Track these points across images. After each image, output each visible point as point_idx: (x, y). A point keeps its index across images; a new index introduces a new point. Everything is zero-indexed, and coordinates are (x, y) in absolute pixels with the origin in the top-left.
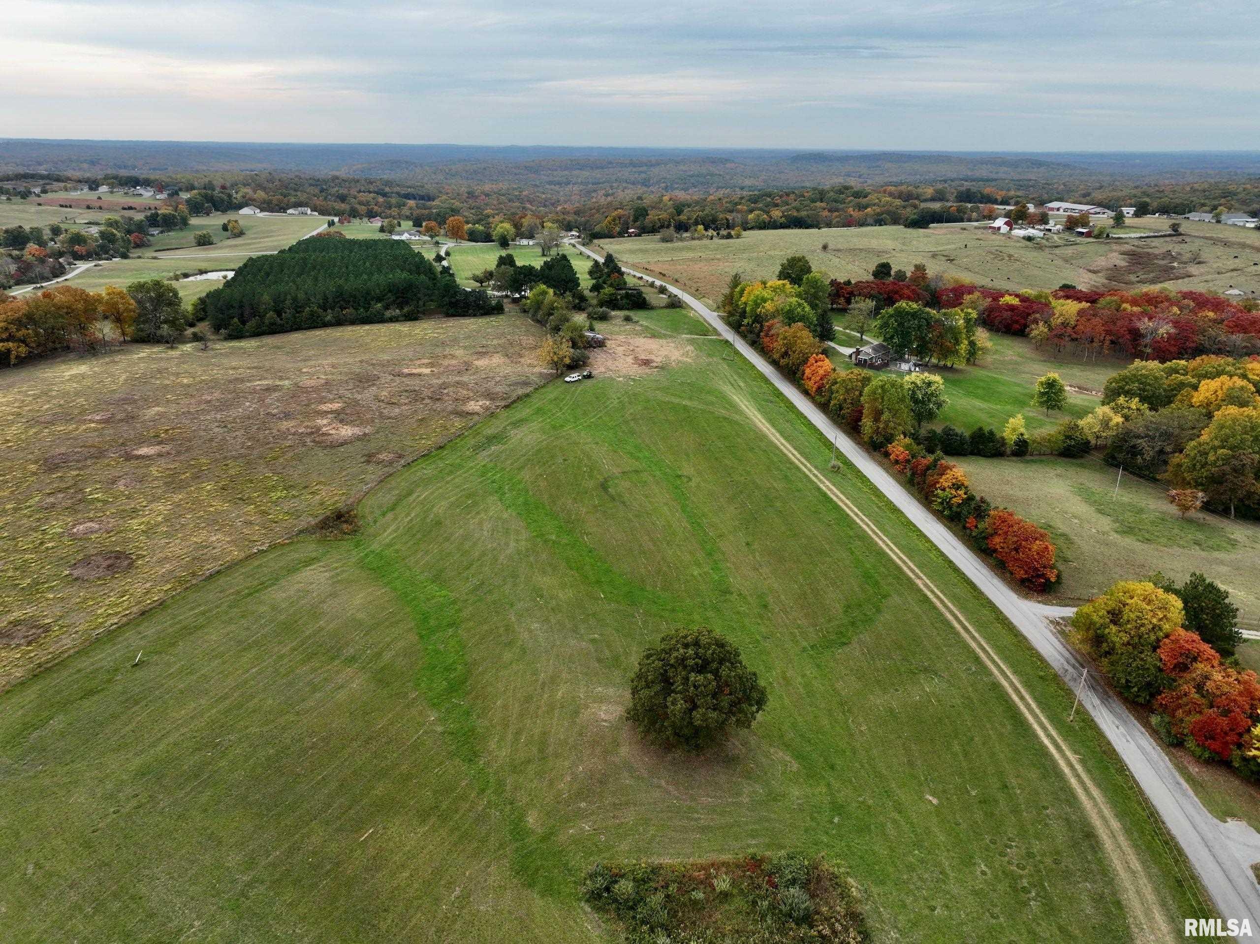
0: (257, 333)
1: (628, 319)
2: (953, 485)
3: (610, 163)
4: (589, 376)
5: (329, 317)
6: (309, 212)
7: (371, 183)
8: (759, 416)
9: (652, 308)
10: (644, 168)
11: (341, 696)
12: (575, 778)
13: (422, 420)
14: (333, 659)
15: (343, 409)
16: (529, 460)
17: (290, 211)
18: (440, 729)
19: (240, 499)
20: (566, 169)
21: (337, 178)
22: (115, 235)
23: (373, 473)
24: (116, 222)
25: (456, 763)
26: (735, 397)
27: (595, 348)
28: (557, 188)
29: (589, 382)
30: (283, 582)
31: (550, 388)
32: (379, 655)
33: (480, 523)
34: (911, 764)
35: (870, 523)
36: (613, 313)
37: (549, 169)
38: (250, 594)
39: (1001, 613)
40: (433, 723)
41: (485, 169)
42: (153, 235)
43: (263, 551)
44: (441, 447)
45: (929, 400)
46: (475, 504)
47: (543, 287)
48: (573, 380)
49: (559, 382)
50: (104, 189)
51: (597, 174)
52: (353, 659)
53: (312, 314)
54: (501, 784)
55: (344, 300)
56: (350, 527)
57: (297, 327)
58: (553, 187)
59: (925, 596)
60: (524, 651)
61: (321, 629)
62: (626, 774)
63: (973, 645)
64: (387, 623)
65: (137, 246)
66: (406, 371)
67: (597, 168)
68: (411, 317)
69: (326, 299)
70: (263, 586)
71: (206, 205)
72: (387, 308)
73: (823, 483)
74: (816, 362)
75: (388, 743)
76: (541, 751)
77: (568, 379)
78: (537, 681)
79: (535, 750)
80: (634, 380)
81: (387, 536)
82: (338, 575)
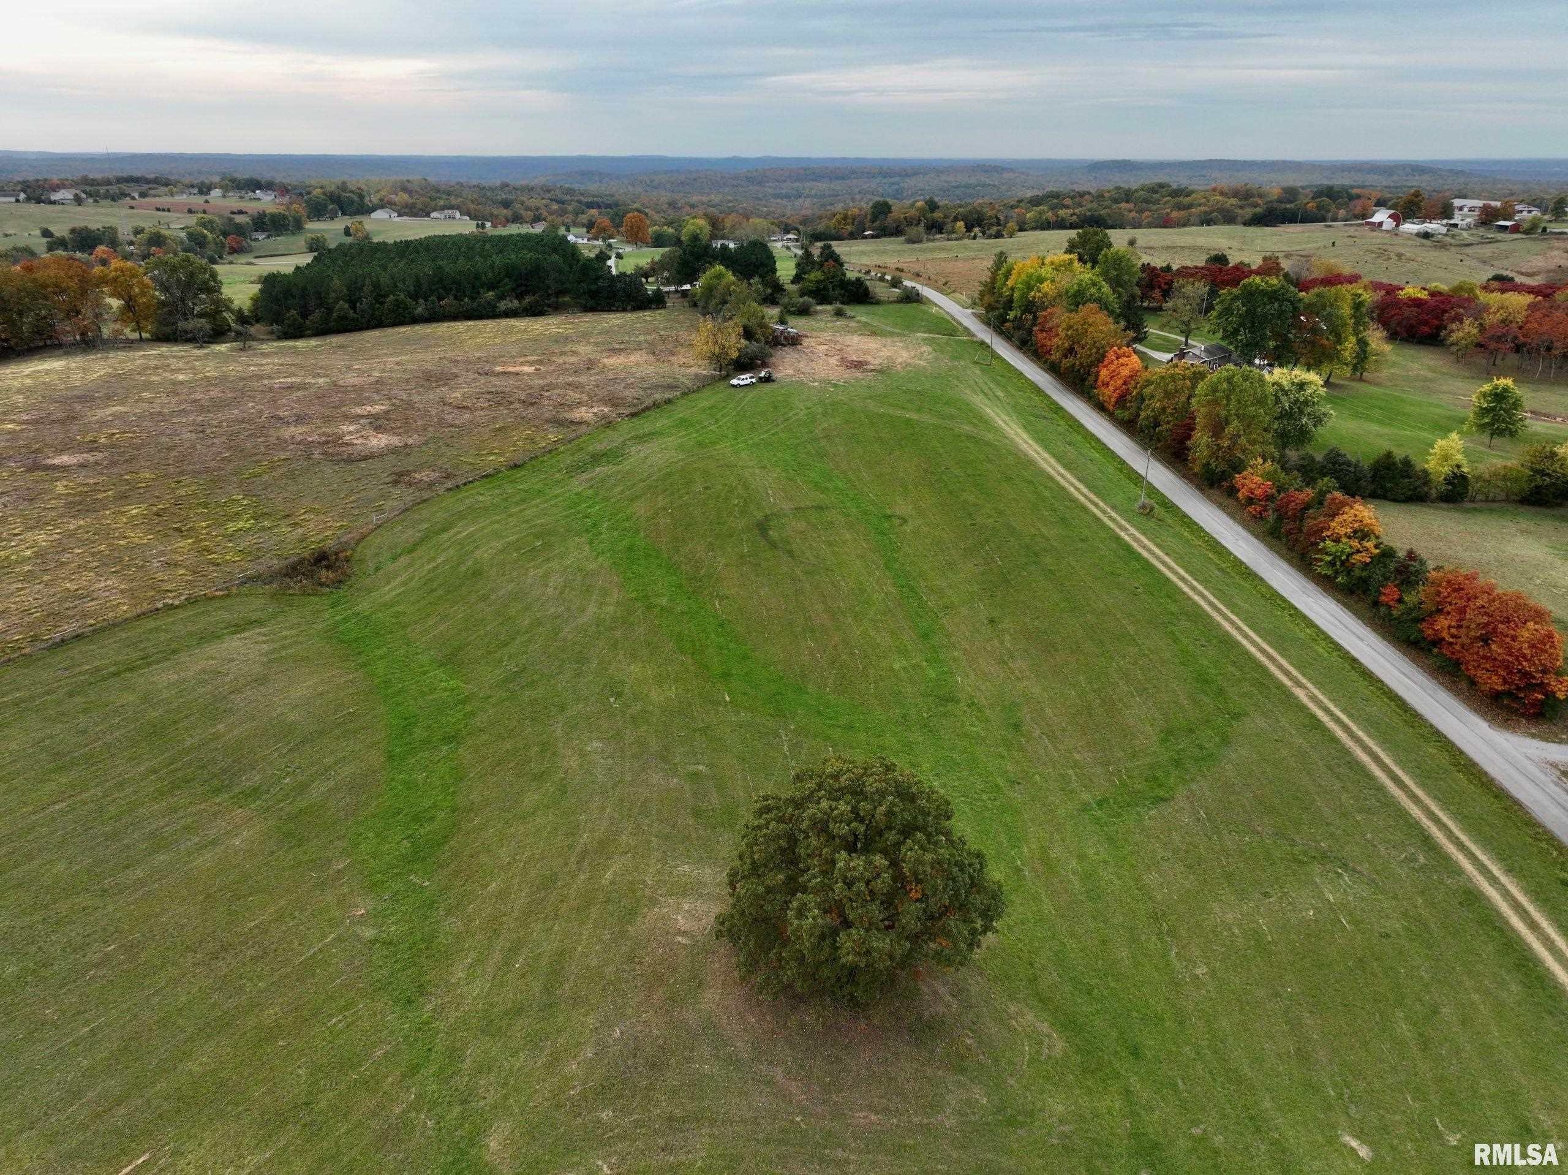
0: (322, 331)
1: (839, 314)
2: (1355, 532)
3: (854, 172)
4: (768, 379)
5: (420, 310)
6: (458, 215)
7: (549, 191)
8: (1025, 436)
9: (878, 303)
10: (897, 179)
11: (206, 860)
12: (602, 1048)
13: (499, 429)
14: (218, 791)
15: (387, 412)
16: (650, 487)
17: (434, 215)
18: (368, 933)
19: (176, 529)
20: (798, 180)
21: (507, 185)
22: (205, 237)
23: (400, 497)
24: (211, 222)
25: (379, 1006)
26: (988, 411)
27: (784, 346)
28: (785, 202)
29: (767, 387)
30: (183, 657)
31: (707, 392)
32: (303, 788)
33: (546, 575)
35: (1206, 593)
36: (819, 308)
37: (778, 181)
38: (115, 674)
39: (1462, 752)
40: (362, 921)
41: (695, 179)
42: (256, 240)
43: (172, 607)
44: (516, 466)
45: (1301, 412)
46: (548, 546)
47: (720, 268)
48: (742, 383)
49: (721, 385)
50: (216, 193)
51: (837, 186)
52: (255, 792)
53: (398, 303)
54: (454, 1054)
56: (331, 575)
58: (779, 201)
59: (1313, 716)
60: (563, 789)
61: (217, 737)
62: (705, 1050)
63: (1415, 811)
64: (337, 732)
65: (234, 251)
66: (499, 369)
67: (837, 178)
68: (535, 311)
70: (146, 661)
71: (331, 207)
73: (1126, 530)
74: (1118, 358)
75: (256, 959)
76: (547, 990)
77: (734, 382)
78: (571, 847)
79: (537, 986)
80: (835, 386)
81: (388, 592)
82: (284, 648)
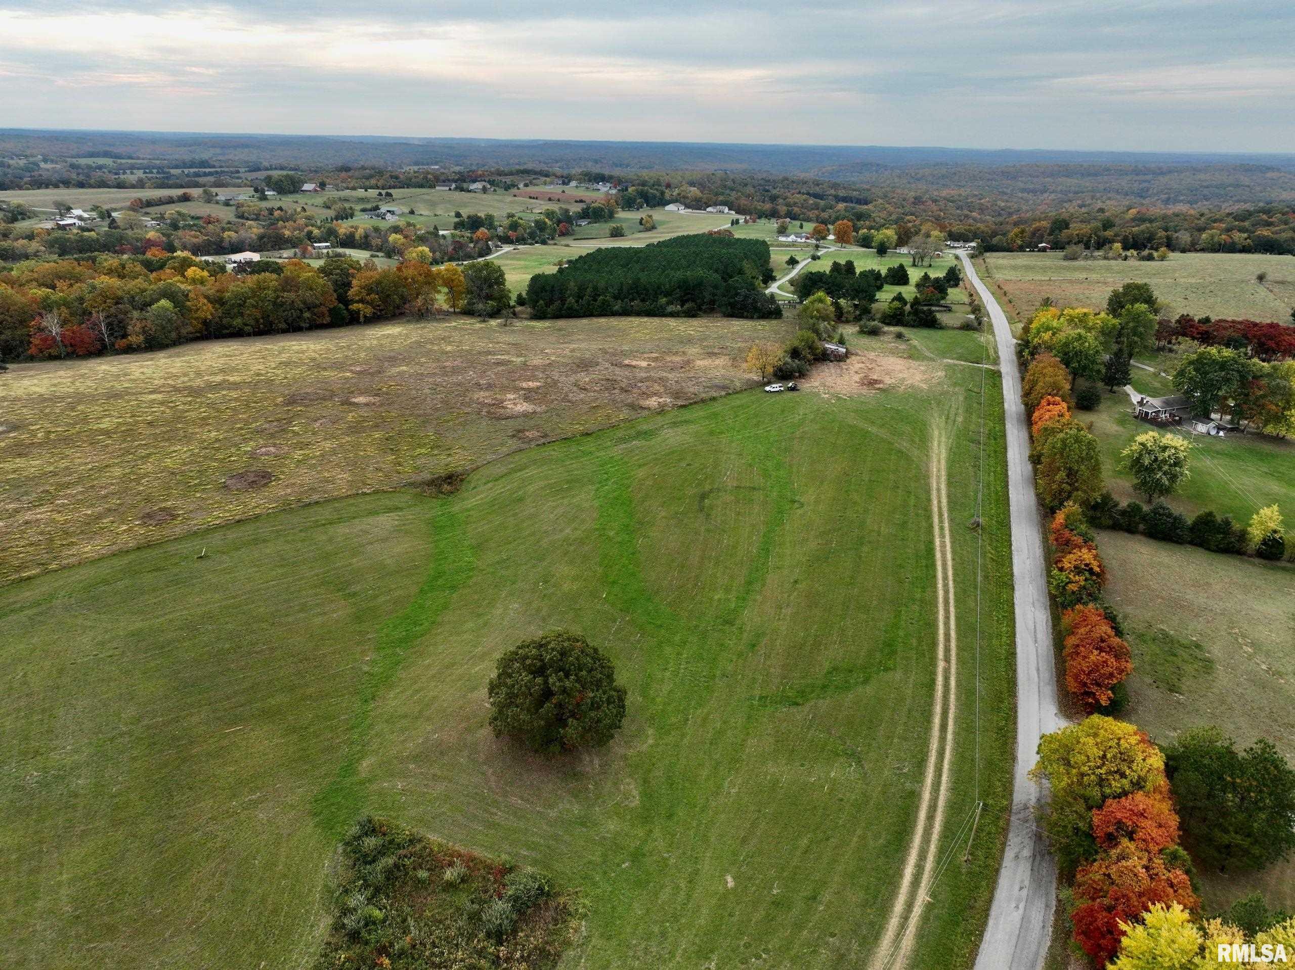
0: (557, 316)
1: (899, 336)
2: (1075, 567)
3: (1108, 170)
4: (793, 389)
5: (616, 308)
6: (726, 210)
7: (818, 185)
8: (944, 455)
9: (942, 328)
10: (1149, 177)
11: (318, 620)
12: (427, 739)
13: (594, 407)
14: (339, 590)
15: (538, 388)
16: (656, 459)
17: (709, 209)
18: (366, 668)
19: (392, 449)
20: (1052, 175)
21: (787, 179)
22: (545, 223)
23: (513, 444)
24: (553, 212)
25: (353, 699)
26: (936, 433)
27: (831, 361)
28: (1030, 196)
29: (791, 394)
30: (356, 521)
31: (745, 394)
32: (376, 597)
33: (555, 508)
34: (744, 841)
35: (952, 590)
36: (886, 329)
37: (1030, 176)
38: (324, 525)
40: (366, 663)
41: (955, 174)
42: (580, 226)
43: (365, 494)
44: (587, 434)
46: (569, 489)
47: (821, 294)
48: (772, 390)
49: (758, 390)
50: (573, 183)
51: (1087, 183)
52: (355, 594)
53: (604, 302)
54: (371, 726)
55: (637, 293)
56: (449, 488)
57: (589, 313)
58: (1025, 195)
59: (933, 681)
60: (485, 624)
61: (350, 564)
62: (466, 753)
64: (404, 573)
65: (563, 234)
66: (627, 362)
67: (1089, 175)
68: (691, 314)
69: (621, 290)
70: (340, 520)
71: (639, 201)
72: (669, 303)
73: (942, 536)
74: (1049, 404)
75: (315, 667)
76: (420, 712)
77: (767, 388)
78: (470, 652)
79: (417, 709)
80: (839, 399)
81: (471, 502)
82: (404, 525)
